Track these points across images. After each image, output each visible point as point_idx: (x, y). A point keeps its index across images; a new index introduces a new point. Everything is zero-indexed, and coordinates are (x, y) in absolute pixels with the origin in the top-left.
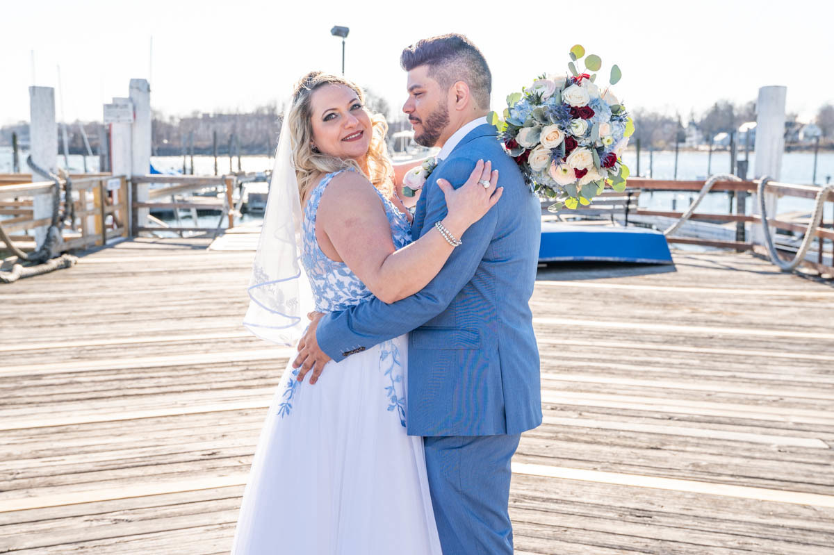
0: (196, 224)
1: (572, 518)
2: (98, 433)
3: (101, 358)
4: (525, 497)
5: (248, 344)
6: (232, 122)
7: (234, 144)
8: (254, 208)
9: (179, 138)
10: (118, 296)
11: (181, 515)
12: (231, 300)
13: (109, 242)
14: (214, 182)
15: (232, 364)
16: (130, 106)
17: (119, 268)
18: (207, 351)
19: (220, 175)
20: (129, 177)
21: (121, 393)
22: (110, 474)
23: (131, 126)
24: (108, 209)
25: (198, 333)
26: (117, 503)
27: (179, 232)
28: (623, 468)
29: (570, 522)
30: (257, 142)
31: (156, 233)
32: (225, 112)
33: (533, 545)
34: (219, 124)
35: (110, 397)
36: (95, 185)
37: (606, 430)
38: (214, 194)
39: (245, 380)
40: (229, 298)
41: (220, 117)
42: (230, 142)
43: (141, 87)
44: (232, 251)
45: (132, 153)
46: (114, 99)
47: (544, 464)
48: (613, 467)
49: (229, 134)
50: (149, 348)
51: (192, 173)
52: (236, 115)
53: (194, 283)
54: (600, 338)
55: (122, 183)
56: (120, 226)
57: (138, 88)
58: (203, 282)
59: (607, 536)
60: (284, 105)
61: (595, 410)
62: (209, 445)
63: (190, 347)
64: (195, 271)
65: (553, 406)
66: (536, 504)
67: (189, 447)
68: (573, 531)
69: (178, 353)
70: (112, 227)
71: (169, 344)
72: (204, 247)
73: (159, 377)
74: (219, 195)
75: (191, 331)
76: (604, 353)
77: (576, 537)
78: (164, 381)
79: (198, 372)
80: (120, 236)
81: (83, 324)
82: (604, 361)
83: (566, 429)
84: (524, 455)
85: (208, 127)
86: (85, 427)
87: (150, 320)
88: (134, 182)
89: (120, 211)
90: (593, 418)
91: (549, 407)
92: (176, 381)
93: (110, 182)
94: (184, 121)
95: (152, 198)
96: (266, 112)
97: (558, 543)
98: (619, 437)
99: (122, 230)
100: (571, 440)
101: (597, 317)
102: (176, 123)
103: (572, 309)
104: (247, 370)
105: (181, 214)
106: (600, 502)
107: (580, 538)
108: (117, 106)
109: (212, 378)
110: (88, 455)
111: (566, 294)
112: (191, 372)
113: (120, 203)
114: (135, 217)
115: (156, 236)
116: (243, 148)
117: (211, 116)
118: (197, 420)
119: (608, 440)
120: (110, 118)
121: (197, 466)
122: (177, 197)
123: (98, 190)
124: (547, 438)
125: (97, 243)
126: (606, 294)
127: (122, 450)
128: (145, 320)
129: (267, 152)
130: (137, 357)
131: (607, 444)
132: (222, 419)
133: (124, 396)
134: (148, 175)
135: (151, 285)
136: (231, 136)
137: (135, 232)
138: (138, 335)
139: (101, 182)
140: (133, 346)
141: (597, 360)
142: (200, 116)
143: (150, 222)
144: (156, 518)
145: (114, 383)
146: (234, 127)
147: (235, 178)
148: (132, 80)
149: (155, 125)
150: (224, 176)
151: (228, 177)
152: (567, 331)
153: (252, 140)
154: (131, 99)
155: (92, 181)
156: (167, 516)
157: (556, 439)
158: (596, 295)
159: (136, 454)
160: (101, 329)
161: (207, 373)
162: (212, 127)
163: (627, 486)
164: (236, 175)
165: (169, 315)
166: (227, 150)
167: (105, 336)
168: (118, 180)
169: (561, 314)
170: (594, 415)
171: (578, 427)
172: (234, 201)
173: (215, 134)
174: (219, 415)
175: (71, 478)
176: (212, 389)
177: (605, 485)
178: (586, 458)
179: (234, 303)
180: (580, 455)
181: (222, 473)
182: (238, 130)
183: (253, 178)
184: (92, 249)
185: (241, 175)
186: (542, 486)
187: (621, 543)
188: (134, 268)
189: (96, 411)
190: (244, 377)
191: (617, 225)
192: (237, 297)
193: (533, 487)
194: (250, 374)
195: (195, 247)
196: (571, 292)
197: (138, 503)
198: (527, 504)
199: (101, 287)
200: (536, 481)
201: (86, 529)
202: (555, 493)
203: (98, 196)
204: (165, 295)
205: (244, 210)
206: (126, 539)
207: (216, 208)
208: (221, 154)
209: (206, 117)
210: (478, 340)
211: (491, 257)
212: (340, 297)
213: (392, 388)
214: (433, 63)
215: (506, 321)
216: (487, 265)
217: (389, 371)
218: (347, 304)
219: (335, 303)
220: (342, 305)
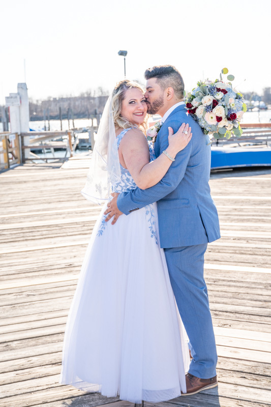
0: (54, 156)
1: (242, 289)
2: (16, 257)
3: (13, 223)
4: (219, 280)
5: (83, 214)
6: (69, 102)
7: (70, 113)
8: (82, 147)
9: (41, 111)
10: (18, 193)
11: (57, 292)
12: (74, 193)
13: (11, 167)
14: (63, 134)
15: (77, 223)
16: (18, 97)
17: (17, 179)
18: (64, 218)
20: (19, 133)
21: (25, 239)
22: (23, 275)
23: (19, 107)
24: (10, 150)
25: (59, 209)
26: (28, 287)
27: (45, 160)
28: (267, 265)
29: (241, 290)
30: (82, 112)
31: (34, 161)
32: (64, 97)
33: (223, 301)
34: (62, 103)
35: (19, 241)
36: (3, 138)
37: (260, 248)
38: (61, 140)
39: (83, 231)
40: (73, 192)
41: (62, 100)
42: (68, 112)
43: (23, 87)
44: (73, 169)
45: (20, 121)
46: (10, 94)
47: (229, 265)
48: (263, 265)
49: (67, 108)
50: (36, 218)
51: (49, 130)
52: (70, 98)
53: (55, 185)
54: (259, 204)
55: (16, 136)
56: (16, 158)
57: (22, 88)
58: (59, 185)
59: (258, 296)
60: (95, 91)
61: (255, 239)
62: (69, 261)
63: (56, 216)
64: (55, 180)
65: (234, 238)
66: (224, 283)
67: (59, 262)
68: (242, 294)
69: (50, 219)
70: (12, 159)
71: (45, 215)
72: (58, 167)
73: (42, 231)
74: (64, 141)
75: (55, 209)
76: (261, 212)
77: (244, 297)
78: (44, 233)
79: (60, 228)
80: (16, 163)
81: (3, 207)
82: (260, 216)
83: (240, 249)
84: (219, 261)
85: (56, 105)
86: (10, 255)
87: (35, 204)
88: (22, 136)
89: (16, 151)
90: (254, 243)
91: (232, 239)
92: (50, 232)
93: (10, 136)
94: (44, 103)
95: (31, 143)
96: (86, 96)
97: (235, 300)
98: (266, 252)
99: (17, 160)
100: (242, 254)
101: (258, 195)
102: (40, 102)
103: (245, 191)
104: (84, 226)
105: (46, 151)
106: (256, 281)
107: (245, 297)
108: (12, 97)
109: (67, 230)
110: (12, 267)
111: (242, 184)
112: (57, 228)
113: (16, 147)
114: (23, 154)
115: (34, 163)
116: (75, 115)
117: (57, 99)
118: (62, 250)
119: (261, 253)
120: (9, 104)
121: (63, 271)
122: (43, 143)
123: (5, 141)
124: (231, 253)
125: (5, 167)
126: (263, 183)
127: (27, 264)
128: (32, 204)
129: (87, 116)
130: (31, 221)
131: (260, 255)
132: (74, 249)
133: (26, 240)
134: (29, 132)
135: (34, 187)
136: (69, 109)
137: (23, 161)
138: (30, 211)
139: (6, 137)
140: (28, 217)
141: (256, 215)
142: (52, 99)
143: (31, 155)
144: (46, 293)
145: (21, 234)
146: (69, 104)
147: (72, 132)
148: (19, 84)
149: (31, 105)
150: (67, 131)
151: (69, 131)
152: (243, 202)
153: (79, 110)
154: (18, 94)
155: (2, 136)
156: (51, 293)
157: (235, 253)
158: (258, 183)
159: (34, 266)
160: (12, 209)
161: (65, 228)
162: (58, 105)
163: (269, 274)
164: (73, 130)
165: (44, 201)
166: (66, 116)
167: (14, 213)
168: (14, 135)
169: (239, 194)
170: (254, 242)
171: (246, 248)
172: (72, 143)
173: (60, 109)
174: (73, 247)
175: (5, 277)
176: (67, 236)
177: (258, 274)
178: (250, 262)
179: (75, 194)
180: (247, 260)
181: (75, 273)
182: (72, 106)
183: (81, 131)
184: (3, 170)
185: (75, 130)
186: (228, 275)
187: (265, 299)
188: (25, 179)
189: (13, 247)
190: (82, 229)
191: (269, 147)
192: (77, 191)
193: (224, 275)
194: (86, 228)
195: (54, 168)
196: (245, 182)
197: (38, 287)
198: (220, 283)
199: (9, 189)
200: (225, 272)
201: (15, 299)
202: (234, 278)
203: (5, 144)
204: (41, 192)
205: (77, 148)
206: (33, 303)
207: (64, 148)
208: (64, 118)
209: (55, 99)
210: (188, 203)
211: (191, 164)
212: (128, 186)
213: (151, 228)
214: (158, 77)
215: (199, 193)
216: (189, 169)
217: (150, 220)
218: (131, 189)
219: (125, 188)
220: (128, 189)
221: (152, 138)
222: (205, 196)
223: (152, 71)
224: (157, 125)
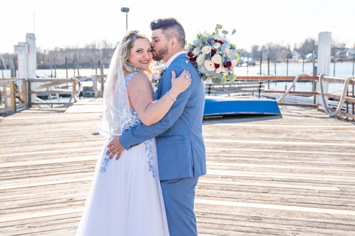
0: (59, 101)
1: (227, 221)
2: (19, 192)
3: (18, 161)
4: (207, 213)
5: (85, 154)
6: (74, 53)
7: (75, 63)
8: (86, 94)
9: (48, 60)
10: (24, 134)
11: (58, 224)
12: (77, 135)
13: (17, 110)
14: (67, 81)
15: (78, 162)
16: (27, 46)
17: (23, 122)
18: (66, 157)
19: (69, 78)
20: (26, 79)
21: (28, 176)
22: (26, 209)
23: (27, 55)
24: (17, 95)
25: (62, 150)
26: (29, 220)
27: (51, 105)
28: (250, 201)
29: (226, 222)
30: (87, 62)
31: (40, 105)
32: (71, 48)
33: (210, 232)
34: (68, 54)
35: (23, 178)
36: (10, 83)
37: (244, 186)
38: (67, 87)
39: (84, 169)
40: (76, 134)
41: (68, 50)
42: (73, 62)
43: (31, 37)
44: (77, 113)
45: (28, 68)
46: (19, 43)
47: (216, 200)
48: (246, 200)
49: (73, 58)
50: (40, 156)
51: (55, 77)
52: (76, 49)
53: (59, 127)
54: (245, 147)
55: (23, 82)
56: (23, 102)
57: (30, 38)
58: (63, 127)
59: (241, 227)
60: (99, 44)
61: (240, 178)
62: (69, 196)
63: (59, 156)
64: (59, 122)
65: (222, 176)
66: (212, 216)
67: (60, 197)
68: (227, 226)
69: (53, 158)
70: (19, 103)
71: (48, 154)
72: (63, 112)
73: (45, 169)
74: (69, 88)
75: (59, 149)
76: (246, 154)
77: (229, 228)
78: (47, 170)
79: (63, 166)
80: (23, 107)
81: (8, 147)
82: (246, 157)
83: (227, 186)
84: (208, 196)
85: (63, 55)
86: (13, 190)
87: (39, 144)
88: (29, 82)
89: (23, 95)
90: (239, 181)
91: (220, 177)
92: (53, 170)
93: (18, 82)
94: (51, 52)
95: (37, 89)
96: (91, 47)
97: (221, 230)
98: (250, 188)
99: (24, 104)
100: (229, 190)
101: (244, 139)
102: (47, 52)
103: (233, 135)
104: (85, 164)
105: (52, 97)
106: (240, 214)
107: (230, 228)
108: (20, 46)
109: (69, 168)
110: (15, 202)
111: (231, 129)
112: (60, 166)
113: (23, 92)
114: (30, 98)
115: (40, 107)
116: (80, 65)
117: (64, 50)
118: (63, 186)
119: (245, 190)
120: (17, 52)
121: (64, 205)
122: (50, 89)
123: (12, 86)
124: (218, 190)
125: (12, 111)
126: (249, 129)
127: (30, 199)
128: (37, 145)
129: (92, 66)
130: (35, 160)
131: (245, 191)
132: (75, 185)
133: (30, 177)
134: (36, 78)
135: (39, 129)
136: (74, 59)
137: (30, 105)
138: (34, 151)
139: (13, 82)
140: (32, 156)
141: (242, 157)
142: (59, 50)
143: (37, 101)
144: (47, 225)
145: (25, 171)
146: (75, 55)
147: (77, 79)
148: (27, 34)
149: (38, 54)
150: (72, 78)
151: (74, 79)
152: (230, 145)
153: (84, 61)
154: (27, 43)
155: (9, 82)
156: (52, 225)
157: (223, 190)
158: (244, 129)
159: (36, 200)
160: (17, 149)
161: (67, 166)
163: (252, 208)
164: (77, 77)
165: (48, 142)
166: (72, 66)
167: (19, 152)
168: (21, 81)
169: (228, 138)
170: (240, 180)
171: (232, 185)
172: (77, 91)
173: (66, 58)
174: (74, 184)
175: (8, 211)
176: (69, 173)
177: (242, 208)
178: (235, 197)
179: (78, 136)
180: (232, 196)
181: (75, 207)
182: (77, 56)
183: (86, 79)
184: (10, 113)
185: (79, 77)
186: (215, 209)
187: (247, 230)
188: (30, 122)
189: (17, 184)
190: (84, 168)
191: (255, 97)
192: (79, 133)
193: (211, 209)
194: (87, 166)
195: (58, 112)
196: (233, 128)
197: (39, 220)
198: (208, 216)
199: (15, 130)
200: (212, 207)
201: (16, 231)
202: (221, 211)
203: (12, 88)
204: (46, 133)
205: (81, 95)
206: (34, 234)
207: (68, 94)
208: (69, 68)
209: (61, 50)
210: (184, 139)
211: (189, 106)
212: (131, 124)
213: (150, 162)
214: (164, 29)
215: (193, 132)
216: (187, 109)
217: (149, 155)
218: (133, 126)
219: (127, 126)
220: (131, 127)
221: (156, 81)
222: (198, 135)
223: (158, 23)
224: (161, 70)
